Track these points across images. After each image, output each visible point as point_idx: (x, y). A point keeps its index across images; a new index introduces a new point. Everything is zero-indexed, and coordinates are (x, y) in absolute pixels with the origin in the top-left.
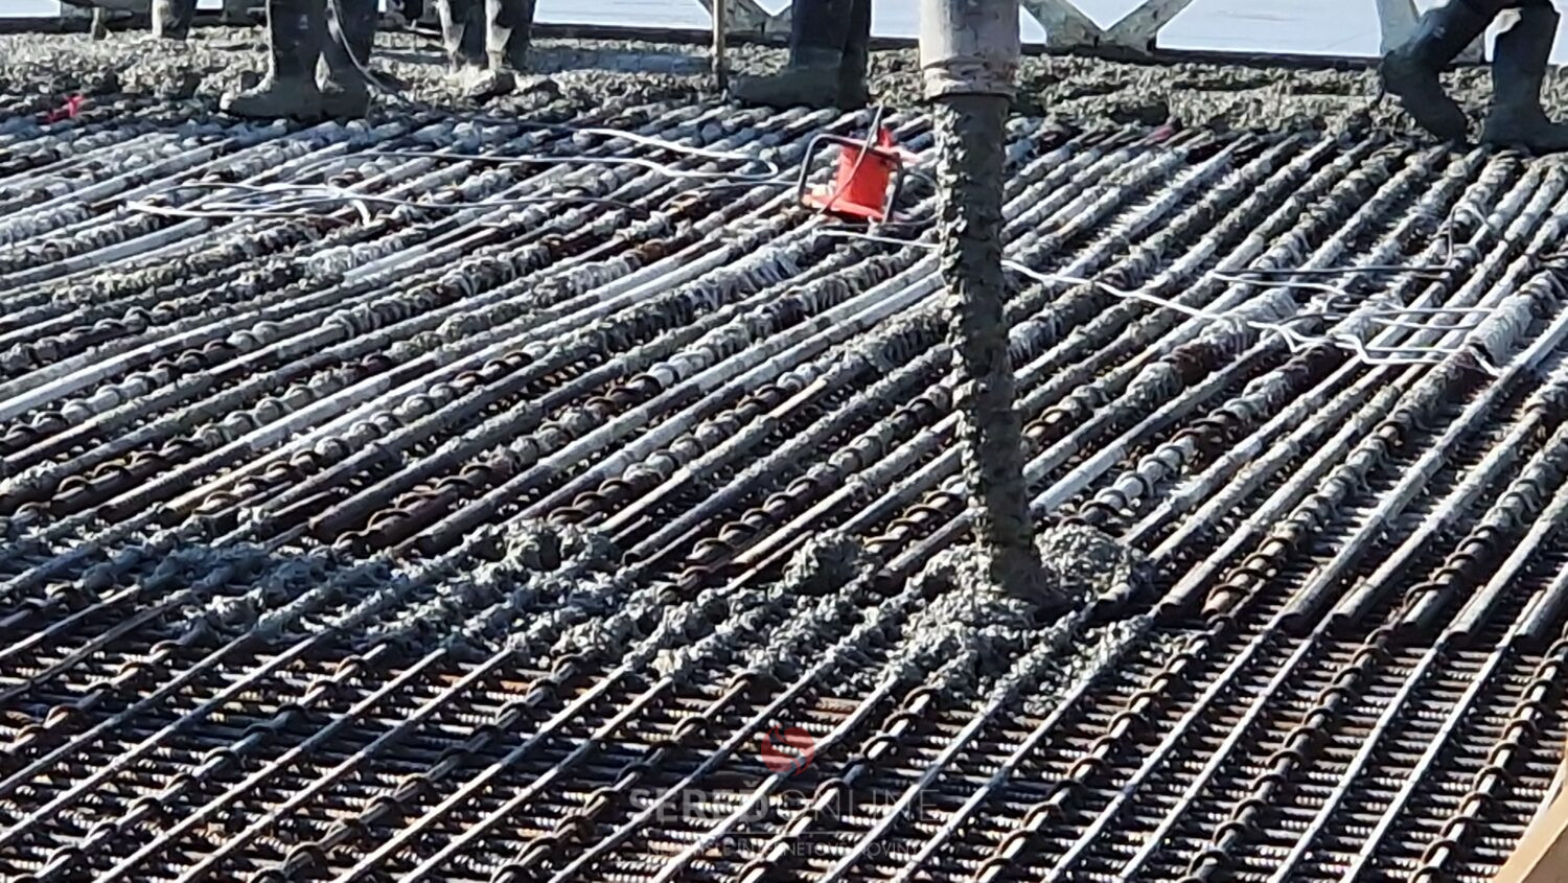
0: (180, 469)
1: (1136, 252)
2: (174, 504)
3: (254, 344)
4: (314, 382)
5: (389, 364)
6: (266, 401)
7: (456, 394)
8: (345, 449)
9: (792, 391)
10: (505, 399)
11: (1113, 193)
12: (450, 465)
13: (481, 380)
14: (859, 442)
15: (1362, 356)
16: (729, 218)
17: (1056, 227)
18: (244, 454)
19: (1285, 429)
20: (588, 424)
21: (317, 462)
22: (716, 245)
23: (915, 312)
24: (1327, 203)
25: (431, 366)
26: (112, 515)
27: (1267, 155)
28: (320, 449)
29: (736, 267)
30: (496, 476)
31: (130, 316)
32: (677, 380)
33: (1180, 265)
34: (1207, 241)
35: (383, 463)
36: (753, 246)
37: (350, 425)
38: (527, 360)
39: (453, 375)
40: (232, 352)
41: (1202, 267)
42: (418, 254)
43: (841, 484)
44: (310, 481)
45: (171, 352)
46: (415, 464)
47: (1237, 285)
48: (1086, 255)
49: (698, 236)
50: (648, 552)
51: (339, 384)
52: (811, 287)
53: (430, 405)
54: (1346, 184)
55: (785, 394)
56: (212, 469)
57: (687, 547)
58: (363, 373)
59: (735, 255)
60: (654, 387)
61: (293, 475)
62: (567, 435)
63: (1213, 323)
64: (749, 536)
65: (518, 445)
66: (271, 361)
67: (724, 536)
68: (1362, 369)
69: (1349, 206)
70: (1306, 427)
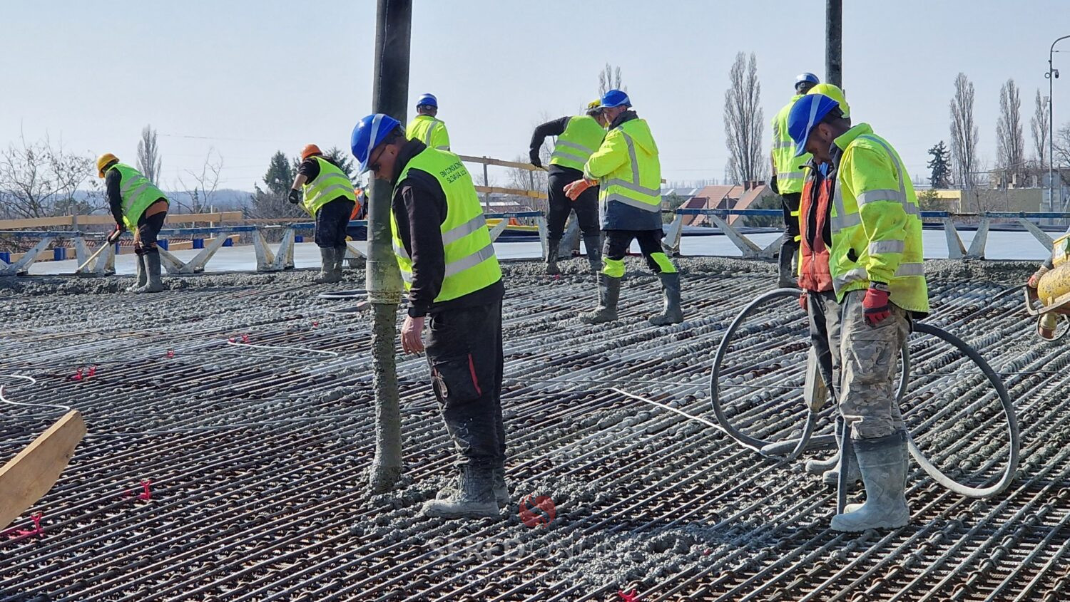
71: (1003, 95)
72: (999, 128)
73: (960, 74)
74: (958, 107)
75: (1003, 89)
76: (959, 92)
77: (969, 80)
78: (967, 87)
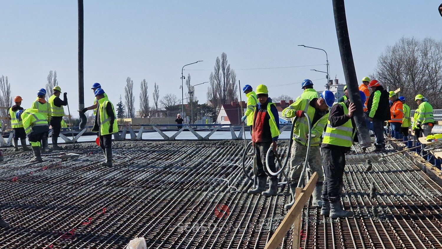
0: (127, 182)
1: (215, 157)
2: (128, 185)
3: (132, 170)
4: (138, 173)
5: (145, 171)
6: (134, 175)
7: (152, 174)
8: (143, 179)
9: (185, 172)
10: (157, 174)
11: (211, 152)
12: (154, 180)
13: (155, 172)
14: (193, 176)
15: (239, 166)
16: (174, 156)
17: (206, 155)
18: (133, 180)
19: (234, 174)
20: (166, 176)
21: (141, 180)
22: (173, 158)
23: (195, 164)
24: (232, 152)
25: (149, 171)
26: (122, 186)
27: (225, 148)
28: (141, 179)
29: (176, 160)
30: (158, 181)
31: (119, 167)
32: (173, 171)
33: (219, 158)
34: (221, 156)
35: (147, 180)
36: (177, 158)
37: (143, 177)
38: (158, 170)
39: (152, 172)
40: (130, 170)
41: (221, 159)
42: (144, 161)
43: (192, 180)
44: (140, 182)
45: (124, 171)
46: (150, 180)
47: (225, 160)
48: (210, 158)
49: (171, 158)
50: (175, 188)
51: (141, 173)
52: (184, 162)
53: (150, 175)
54: (234, 150)
55: (184, 172)
56: (131, 182)
57: (179, 187)
58: (143, 172)
59: (175, 159)
60: (171, 172)
61: (139, 182)
62: (164, 177)
63: (224, 164)
64: (185, 186)
65: (160, 178)
66: (133, 171)
67: (182, 186)
68: (240, 167)
69: (234, 152)
70: (236, 173)
71: (142, 85)
72: (140, 96)
73: (128, 78)
74: (127, 89)
75: (142, 82)
76: (128, 84)
77: (131, 80)
78: (131, 82)
